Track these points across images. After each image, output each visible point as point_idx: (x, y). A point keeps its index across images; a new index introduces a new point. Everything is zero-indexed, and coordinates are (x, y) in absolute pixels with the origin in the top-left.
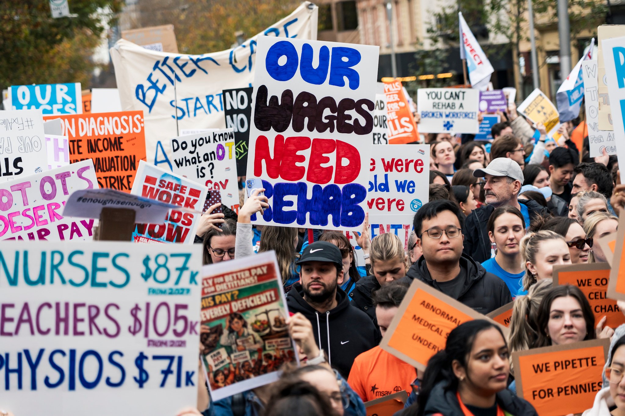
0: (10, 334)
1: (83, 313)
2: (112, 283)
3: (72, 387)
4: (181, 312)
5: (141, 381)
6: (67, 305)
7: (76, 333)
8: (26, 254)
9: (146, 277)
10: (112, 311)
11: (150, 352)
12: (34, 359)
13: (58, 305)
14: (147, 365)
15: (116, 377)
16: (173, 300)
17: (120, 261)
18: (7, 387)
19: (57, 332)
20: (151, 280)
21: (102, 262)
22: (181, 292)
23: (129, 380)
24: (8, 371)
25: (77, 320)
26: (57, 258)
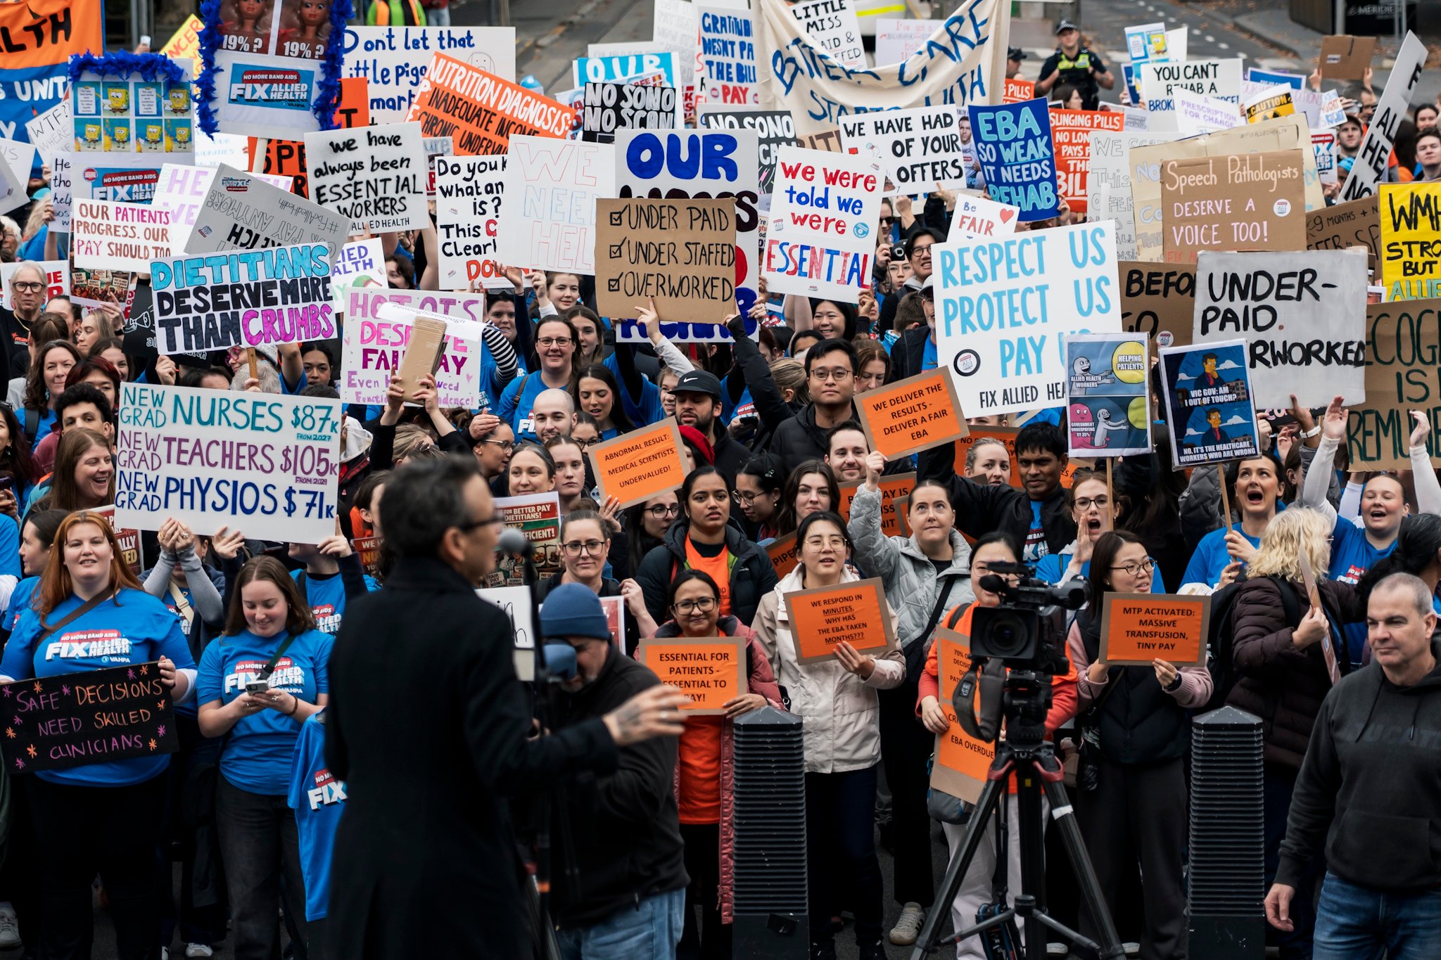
0: (185, 464)
1: (244, 451)
2: (268, 428)
3: (234, 512)
4: (324, 455)
5: (290, 511)
6: (231, 443)
7: (238, 468)
9: (295, 424)
10: (267, 451)
11: (298, 487)
12: (204, 486)
13: (224, 443)
14: (295, 497)
15: (269, 505)
16: (317, 445)
17: (275, 410)
18: (182, 507)
19: (223, 466)
20: (299, 426)
21: (260, 410)
22: (324, 438)
23: (280, 509)
24: (183, 494)
25: (239, 457)
26: (225, 404)
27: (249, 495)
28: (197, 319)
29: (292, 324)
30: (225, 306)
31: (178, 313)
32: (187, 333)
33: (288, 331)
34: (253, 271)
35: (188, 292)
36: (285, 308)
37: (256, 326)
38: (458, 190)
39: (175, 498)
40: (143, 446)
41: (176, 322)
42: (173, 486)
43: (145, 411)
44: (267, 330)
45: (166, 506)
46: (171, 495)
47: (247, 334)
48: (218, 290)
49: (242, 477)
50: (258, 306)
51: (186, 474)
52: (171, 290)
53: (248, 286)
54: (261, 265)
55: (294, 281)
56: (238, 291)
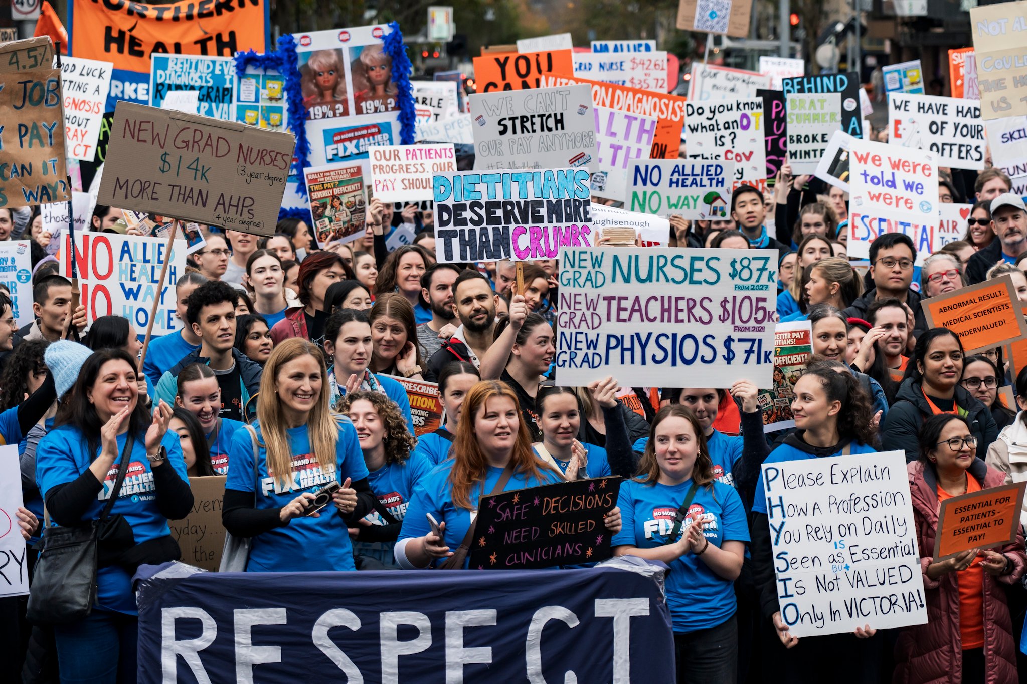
0: (624, 321)
1: (682, 305)
2: (705, 281)
3: (674, 363)
4: (761, 304)
5: (729, 359)
6: (670, 298)
7: (677, 321)
8: (637, 257)
9: (733, 276)
10: (706, 303)
11: (736, 336)
12: (644, 340)
13: (663, 298)
14: (734, 346)
15: (709, 355)
16: (754, 295)
17: (712, 263)
18: (623, 362)
19: (662, 320)
20: (737, 278)
21: (698, 264)
22: (761, 288)
23: (719, 357)
24: (623, 350)
25: (678, 310)
26: (662, 261)
27: (689, 346)
28: (472, 232)
29: (555, 241)
30: (497, 221)
31: (455, 225)
32: (463, 244)
33: (552, 248)
34: (523, 190)
35: (465, 205)
36: (550, 227)
37: (524, 241)
38: (702, 128)
39: (615, 354)
40: (583, 306)
41: (453, 234)
42: (613, 342)
43: (584, 272)
44: (534, 246)
45: (607, 363)
46: (611, 351)
47: (516, 248)
48: (492, 206)
49: (680, 330)
50: (527, 223)
51: (626, 330)
52: (450, 203)
53: (518, 203)
54: (530, 184)
55: (559, 202)
56: (509, 208)
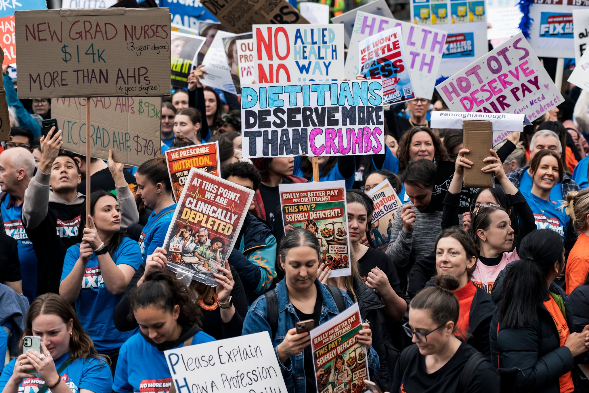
28: (274, 133)
29: (348, 141)
30: (298, 123)
31: (259, 127)
32: (266, 142)
33: (345, 146)
34: (321, 98)
35: (270, 111)
36: (344, 129)
37: (320, 140)
41: (258, 134)
44: (329, 144)
47: (313, 146)
48: (293, 111)
50: (323, 125)
52: (256, 109)
53: (316, 109)
54: (327, 94)
55: (353, 108)
56: (308, 113)
